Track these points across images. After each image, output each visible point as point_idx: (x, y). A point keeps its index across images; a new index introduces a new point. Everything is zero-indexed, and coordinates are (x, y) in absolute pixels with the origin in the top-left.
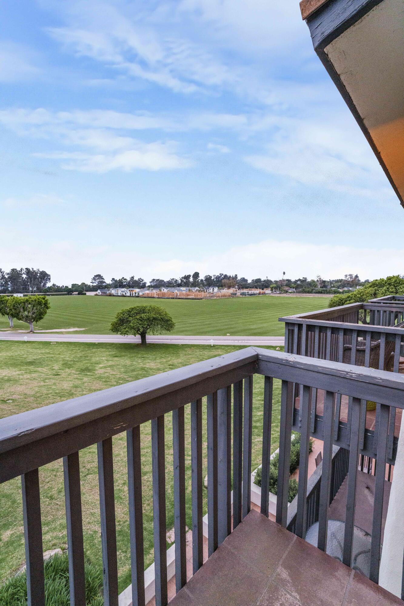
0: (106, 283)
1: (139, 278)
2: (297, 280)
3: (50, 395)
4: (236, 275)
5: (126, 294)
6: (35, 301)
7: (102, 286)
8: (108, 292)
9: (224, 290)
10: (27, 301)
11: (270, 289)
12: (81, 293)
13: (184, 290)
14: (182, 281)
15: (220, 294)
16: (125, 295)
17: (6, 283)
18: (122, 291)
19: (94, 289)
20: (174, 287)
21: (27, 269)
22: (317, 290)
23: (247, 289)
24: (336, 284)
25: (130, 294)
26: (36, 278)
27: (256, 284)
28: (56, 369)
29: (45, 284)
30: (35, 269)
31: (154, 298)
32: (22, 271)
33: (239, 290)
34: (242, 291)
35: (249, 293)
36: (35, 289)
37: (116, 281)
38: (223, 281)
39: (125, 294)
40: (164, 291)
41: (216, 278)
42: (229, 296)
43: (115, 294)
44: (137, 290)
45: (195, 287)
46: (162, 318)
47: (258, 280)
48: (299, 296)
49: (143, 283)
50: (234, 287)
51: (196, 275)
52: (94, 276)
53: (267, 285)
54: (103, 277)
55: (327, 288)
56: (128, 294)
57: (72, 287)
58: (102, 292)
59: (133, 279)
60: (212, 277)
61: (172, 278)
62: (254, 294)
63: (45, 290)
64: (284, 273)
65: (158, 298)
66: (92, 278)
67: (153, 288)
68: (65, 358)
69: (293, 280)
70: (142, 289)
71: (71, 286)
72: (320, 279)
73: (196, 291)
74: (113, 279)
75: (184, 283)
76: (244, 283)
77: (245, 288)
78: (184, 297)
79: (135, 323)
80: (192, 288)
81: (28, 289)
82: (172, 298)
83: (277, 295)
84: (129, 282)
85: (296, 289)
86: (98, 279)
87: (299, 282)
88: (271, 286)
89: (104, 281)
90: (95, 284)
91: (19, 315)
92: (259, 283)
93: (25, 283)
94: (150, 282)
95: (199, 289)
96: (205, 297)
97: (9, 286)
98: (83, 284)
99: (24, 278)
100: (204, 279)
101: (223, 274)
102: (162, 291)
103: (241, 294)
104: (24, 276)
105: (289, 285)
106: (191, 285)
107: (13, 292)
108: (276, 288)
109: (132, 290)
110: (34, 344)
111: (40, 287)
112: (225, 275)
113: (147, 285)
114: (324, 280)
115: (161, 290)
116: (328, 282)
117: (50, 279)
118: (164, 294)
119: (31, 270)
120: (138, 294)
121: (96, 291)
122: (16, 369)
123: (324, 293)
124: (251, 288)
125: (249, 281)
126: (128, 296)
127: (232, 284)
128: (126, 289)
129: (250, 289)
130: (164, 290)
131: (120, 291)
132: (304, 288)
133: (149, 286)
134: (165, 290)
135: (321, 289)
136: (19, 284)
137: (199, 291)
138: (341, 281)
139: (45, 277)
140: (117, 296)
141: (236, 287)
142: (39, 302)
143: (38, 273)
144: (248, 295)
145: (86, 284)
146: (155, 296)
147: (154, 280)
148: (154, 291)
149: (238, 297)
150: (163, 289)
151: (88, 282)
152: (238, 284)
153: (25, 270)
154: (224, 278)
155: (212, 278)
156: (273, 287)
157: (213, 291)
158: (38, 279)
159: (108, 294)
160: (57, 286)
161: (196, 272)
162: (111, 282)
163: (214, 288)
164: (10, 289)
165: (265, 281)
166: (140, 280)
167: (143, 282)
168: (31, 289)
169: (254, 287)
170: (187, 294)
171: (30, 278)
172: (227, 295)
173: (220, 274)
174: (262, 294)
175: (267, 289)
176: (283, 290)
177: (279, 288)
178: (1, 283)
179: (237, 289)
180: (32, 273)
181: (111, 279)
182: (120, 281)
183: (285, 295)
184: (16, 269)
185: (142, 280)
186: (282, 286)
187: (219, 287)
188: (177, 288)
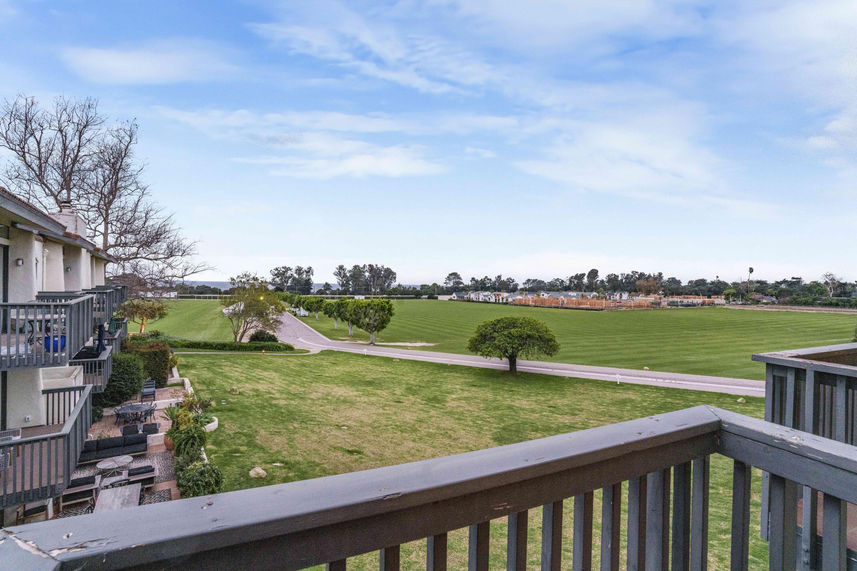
0: (464, 284)
1: (508, 277)
2: (779, 281)
3: (389, 428)
4: (661, 274)
5: (490, 300)
6: (378, 305)
7: (458, 288)
8: (465, 296)
9: (640, 298)
10: (369, 305)
11: (723, 297)
12: (431, 297)
13: (574, 296)
14: (571, 282)
15: (632, 303)
16: (488, 301)
17: (347, 282)
18: (485, 296)
19: (448, 291)
20: (558, 290)
21: (370, 265)
22: (826, 300)
23: (680, 297)
25: (496, 300)
26: (380, 277)
27: (696, 289)
28: (398, 394)
29: (389, 285)
30: (379, 266)
31: (529, 306)
32: (364, 268)
33: (664, 297)
34: (671, 299)
35: (683, 302)
36: (378, 290)
37: (477, 281)
38: (638, 283)
39: (488, 299)
40: (544, 297)
41: (626, 278)
42: (648, 306)
43: (475, 300)
44: (505, 295)
45: (592, 291)
46: (540, 337)
47: (702, 282)
48: (785, 311)
49: (513, 285)
50: (656, 292)
51: (594, 273)
52: (448, 275)
53: (717, 289)
54: (460, 277)
55: (849, 297)
56: (493, 300)
57: (421, 289)
58: (457, 297)
59: (500, 279)
60: (618, 276)
61: (556, 278)
62: (694, 305)
63: (389, 291)
64: (751, 270)
65: (535, 306)
66: (446, 277)
67: (527, 293)
68: (409, 380)
69: (771, 281)
70: (512, 293)
71: (420, 287)
72: (833, 279)
73: (593, 297)
74: (473, 279)
75: (575, 285)
76: (674, 286)
77: (676, 295)
78: (574, 306)
79: (501, 341)
80: (587, 294)
81: (371, 290)
82: (555, 307)
83: (737, 308)
84: (494, 283)
85: (777, 298)
86: (454, 278)
87: (783, 286)
88: (726, 292)
89: (461, 281)
90: (449, 285)
91: (359, 323)
92: (702, 287)
93: (367, 283)
94: (524, 284)
95: (597, 294)
96: (608, 308)
97: (351, 286)
98: (435, 284)
99: (367, 276)
100: (605, 280)
101: (637, 272)
102: (541, 296)
103: (668, 305)
104: (367, 274)
105: (763, 290)
106: (584, 288)
107: (353, 293)
108: (733, 295)
109: (498, 295)
110: (373, 360)
111: (384, 288)
112: (641, 273)
113: (519, 288)
114: (842, 282)
115: (539, 295)
116: (852, 286)
117: (395, 278)
118: (543, 301)
119: (375, 267)
120: (507, 300)
121: (451, 294)
122: (353, 389)
123: (844, 306)
124: (687, 294)
125: (684, 283)
126: (493, 303)
127: (653, 288)
128: (489, 293)
129: (686, 296)
130: (543, 295)
131: (482, 296)
132: (795, 296)
133: (522, 290)
134: (545, 296)
135: (835, 298)
136: (360, 284)
137: (598, 298)
139: (390, 275)
140: (477, 302)
141: (661, 292)
142: (382, 306)
143: (382, 270)
144: (682, 305)
145: (438, 284)
146: (531, 303)
147: (529, 280)
148: (530, 297)
149: (663, 309)
150: (542, 294)
151: (441, 282)
152: (663, 288)
153: (368, 267)
154: (639, 279)
155: (620, 278)
156: (728, 294)
157: (621, 298)
158: (382, 277)
159: (466, 299)
160: (403, 287)
161: (593, 270)
162: (470, 283)
163: (623, 294)
164: (351, 289)
165: (713, 283)
166: (510, 280)
167: (515, 283)
168: (373, 290)
169: (693, 293)
170: (578, 302)
171: (373, 276)
172: (646, 305)
173: (633, 272)
174: (709, 305)
175: (717, 297)
176: (750, 299)
177: (743, 296)
178: (343, 283)
179: (662, 296)
180: (376, 270)
181: (471, 279)
182: (483, 282)
183: (754, 308)
184: (358, 266)
185: (513, 281)
186: (747, 292)
187: (630, 293)
188: (564, 293)
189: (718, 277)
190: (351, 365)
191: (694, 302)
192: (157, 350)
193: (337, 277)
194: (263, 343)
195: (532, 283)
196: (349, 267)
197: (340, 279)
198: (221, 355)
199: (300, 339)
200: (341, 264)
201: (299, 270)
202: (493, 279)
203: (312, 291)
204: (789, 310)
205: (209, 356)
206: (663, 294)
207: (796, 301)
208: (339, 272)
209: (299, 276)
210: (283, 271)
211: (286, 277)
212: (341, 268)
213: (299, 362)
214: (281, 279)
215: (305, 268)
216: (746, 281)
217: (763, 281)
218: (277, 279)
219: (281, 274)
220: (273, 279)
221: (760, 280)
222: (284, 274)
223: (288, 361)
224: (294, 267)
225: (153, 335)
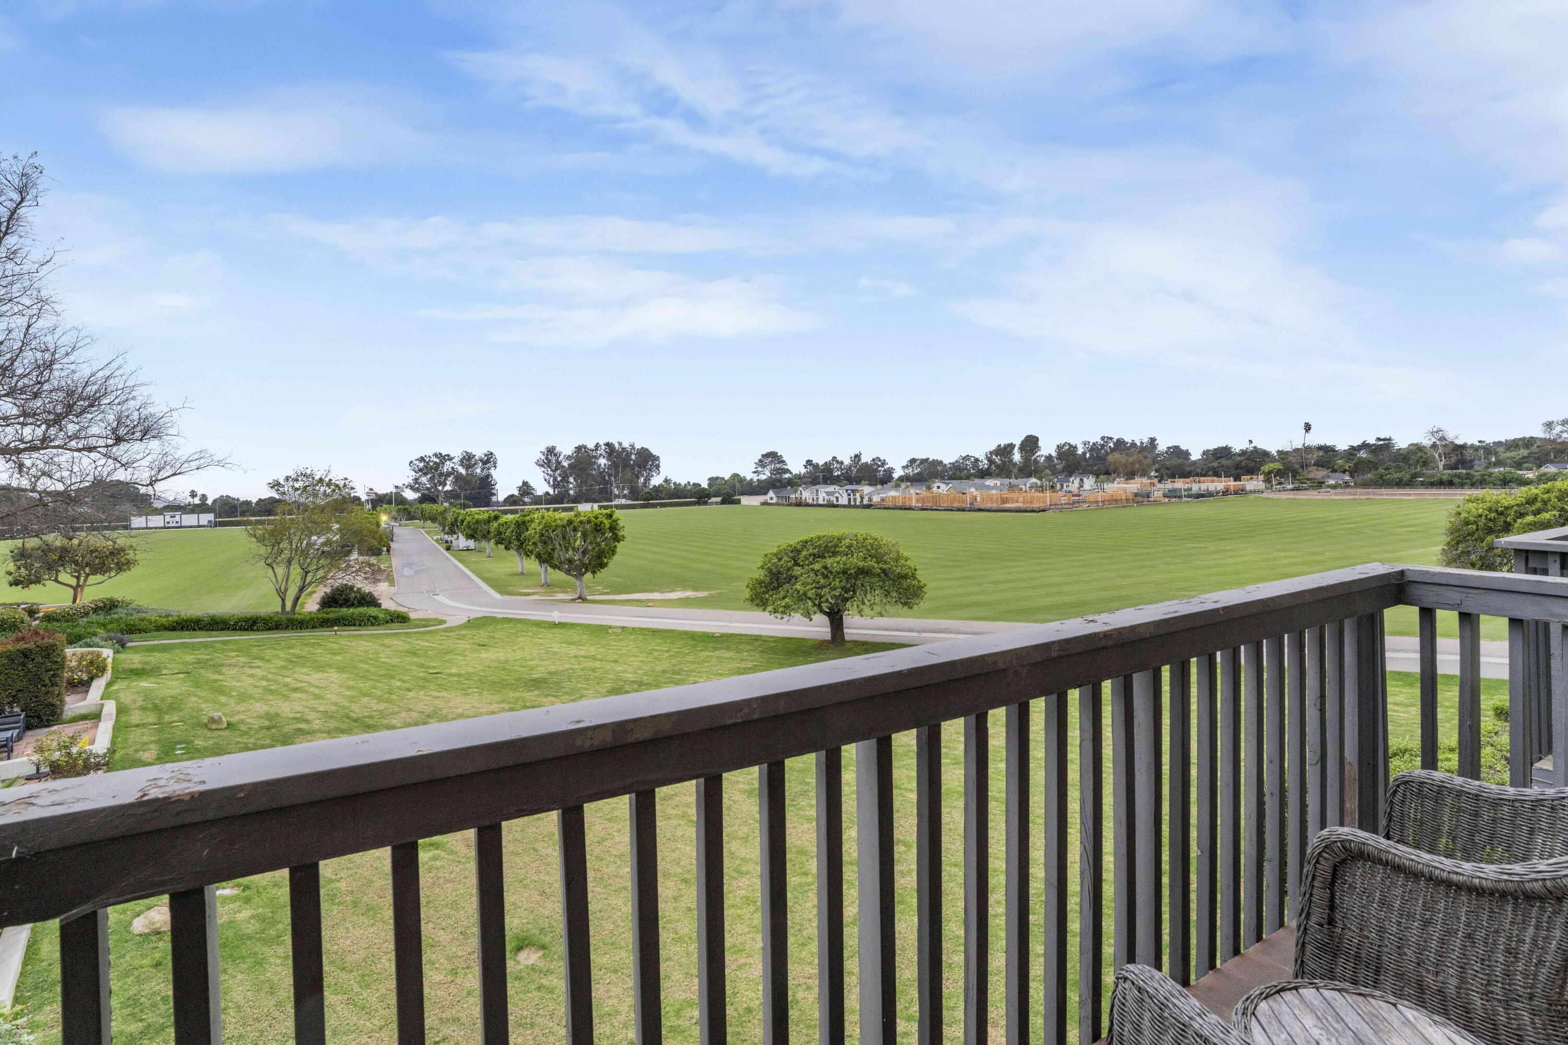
0: (791, 473)
1: (874, 457)
2: (1355, 445)
4: (1153, 440)
5: (837, 501)
7: (780, 481)
8: (793, 496)
9: (1115, 485)
11: (1261, 477)
12: (729, 499)
13: (995, 487)
14: (991, 461)
15: (1100, 496)
16: (835, 502)
17: (565, 478)
18: (828, 494)
19: (760, 488)
20: (968, 478)
21: (607, 444)
22: (1434, 476)
23: (1188, 480)
24: (1508, 454)
25: (850, 499)
26: (629, 465)
27: (1215, 464)
29: (647, 480)
30: (626, 445)
31: (910, 509)
32: (597, 449)
33: (1160, 482)
34: (1169, 485)
35: (1191, 489)
36: (625, 492)
37: (816, 466)
38: (1110, 458)
39: (835, 500)
40: (940, 491)
41: (1089, 451)
42: (1127, 500)
43: (810, 501)
44: (867, 489)
45: (1029, 475)
46: (884, 571)
47: (1223, 453)
48: (1363, 497)
49: (884, 471)
50: (1144, 473)
51: (1031, 444)
52: (760, 457)
53: (1251, 464)
54: (784, 459)
55: (1471, 468)
56: (844, 501)
57: (709, 485)
58: (778, 497)
59: (859, 460)
60: (1076, 447)
61: (964, 455)
62: (1209, 494)
63: (648, 493)
64: (1308, 428)
65: (923, 509)
66: (757, 461)
67: (909, 484)
69: (1342, 445)
70: (879, 487)
71: (707, 482)
72: (1443, 439)
73: (1031, 487)
74: (809, 462)
75: (998, 466)
76: (1176, 461)
77: (1180, 477)
78: (994, 506)
80: (1019, 482)
81: (611, 492)
82: (958, 510)
83: (1284, 496)
84: (849, 468)
85: (1352, 476)
86: (771, 462)
87: (1363, 454)
88: (1266, 468)
89: (785, 467)
90: (763, 477)
92: (1224, 462)
93: (603, 479)
94: (904, 467)
95: (1039, 482)
96: (1054, 507)
97: (571, 486)
98: (736, 476)
99: (603, 466)
100: (1054, 454)
101: (1111, 439)
102: (935, 489)
103: (1165, 496)
104: (602, 461)
105: (1328, 462)
106: (1016, 471)
107: (577, 500)
108: (1279, 473)
109: (853, 491)
111: (638, 487)
112: (1118, 440)
113: (896, 476)
114: (1459, 442)
115: (929, 488)
116: (1476, 449)
117: (658, 467)
118: (937, 498)
119: (617, 446)
120: (870, 500)
121: (766, 493)
123: (1462, 486)
124: (1197, 475)
125: (1196, 456)
126: (844, 506)
127: (1137, 466)
128: (837, 488)
129: (1197, 479)
130: (938, 487)
131: (823, 493)
132: (1381, 471)
133: (901, 479)
134: (941, 488)
135: (1449, 471)
136: (590, 482)
137: (1040, 489)
138: (1528, 442)
139: (647, 462)
140: (814, 506)
141: (1153, 474)
143: (631, 453)
144: (1189, 496)
145: (742, 475)
146: (914, 504)
147: (913, 461)
148: (913, 492)
149: (1157, 503)
150: (936, 485)
151: (748, 472)
152: (1157, 466)
153: (603, 447)
154: (1114, 450)
155: (1080, 451)
156: (1270, 472)
157: (1081, 486)
158: (633, 467)
159: (794, 501)
160: (675, 484)
161: (1028, 436)
162: (803, 471)
163: (1085, 479)
164: (571, 492)
165: (1244, 453)
166: (878, 462)
167: (886, 467)
168: (616, 491)
169: (1210, 473)
170: (1002, 498)
171: (615, 465)
172: (1124, 498)
173: (1103, 438)
174: (1236, 493)
175: (1251, 479)
176: (1308, 479)
177: (1295, 474)
178: (555, 479)
179: (1156, 480)
180: (619, 454)
181: (805, 463)
182: (827, 468)
183: (1313, 495)
184: (585, 447)
185: (884, 463)
186: (1302, 467)
187: (1098, 476)
188: (978, 481)
189: (1251, 442)
190: (516, 647)
191: (1210, 489)
192: (31, 645)
193: (542, 469)
194: (345, 611)
195: (918, 466)
196: (566, 449)
197: (550, 472)
198: (236, 642)
199: (440, 598)
200: (550, 444)
201: (468, 460)
202: (847, 462)
203: (494, 499)
204: (1371, 497)
205: (206, 646)
206: (1156, 477)
207: (1384, 480)
208: (547, 459)
209: (467, 470)
210: (435, 463)
211: (441, 474)
212: (551, 451)
213: (407, 646)
214: (432, 479)
215: (479, 452)
216: (1300, 447)
217: (1329, 447)
218: (424, 479)
219: (431, 468)
220: (416, 480)
221: (1323, 444)
222: (436, 469)
223: (383, 645)
224: (457, 454)
225: (101, 608)
